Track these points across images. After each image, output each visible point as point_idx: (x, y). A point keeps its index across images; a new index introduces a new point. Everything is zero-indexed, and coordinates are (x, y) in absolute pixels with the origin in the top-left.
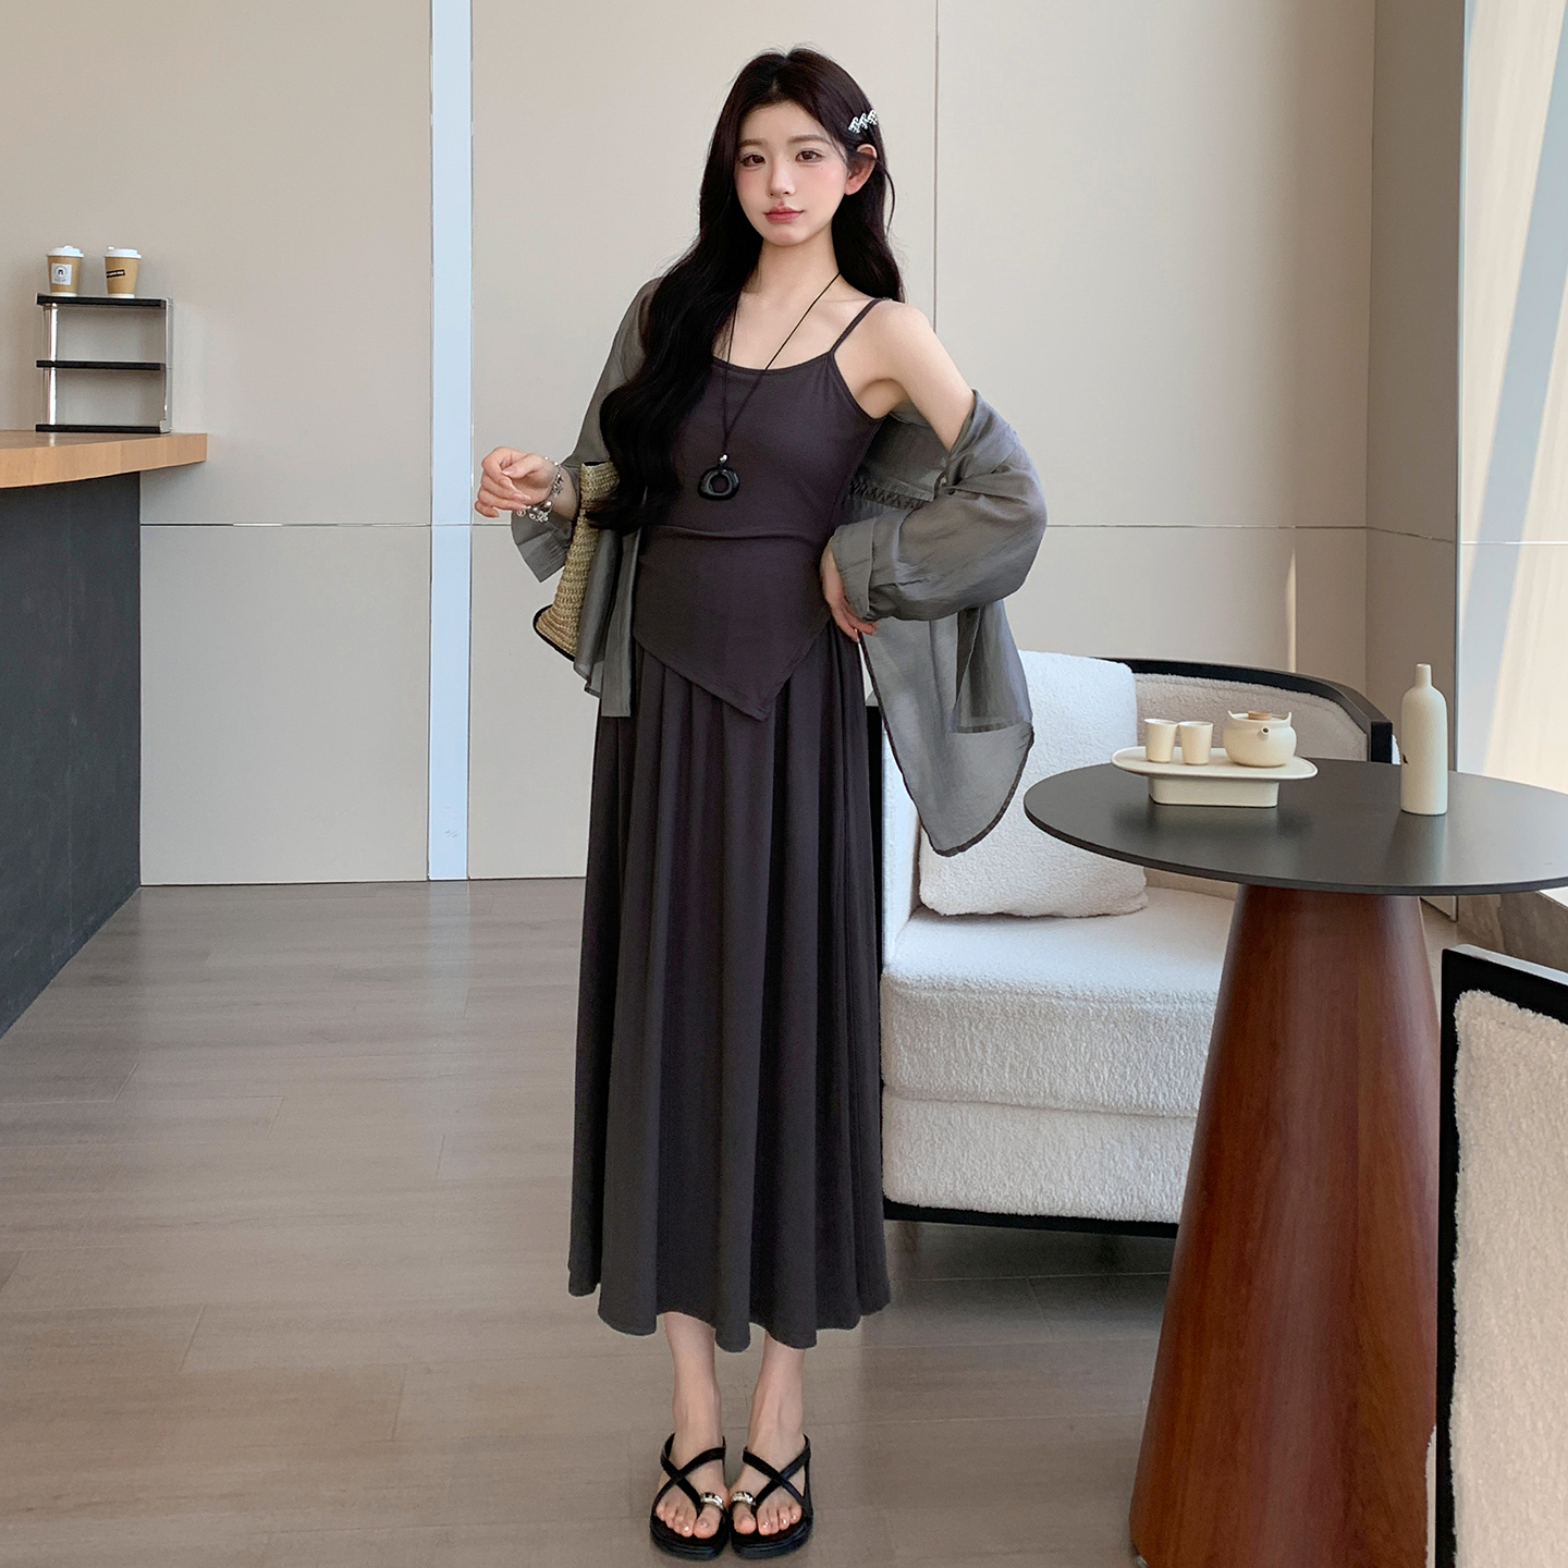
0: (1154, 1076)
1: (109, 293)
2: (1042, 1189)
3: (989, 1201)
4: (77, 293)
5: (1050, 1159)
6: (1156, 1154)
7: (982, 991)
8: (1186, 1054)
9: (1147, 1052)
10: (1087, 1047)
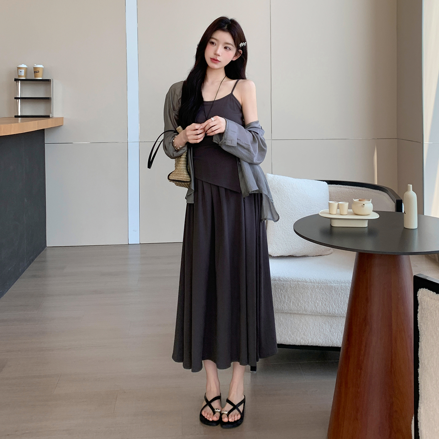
0: (334, 304)
1: (35, 77)
2: (302, 337)
3: (287, 341)
4: (26, 77)
5: (304, 329)
6: (335, 327)
7: (284, 281)
8: (344, 298)
9: (332, 298)
10: (315, 296)
